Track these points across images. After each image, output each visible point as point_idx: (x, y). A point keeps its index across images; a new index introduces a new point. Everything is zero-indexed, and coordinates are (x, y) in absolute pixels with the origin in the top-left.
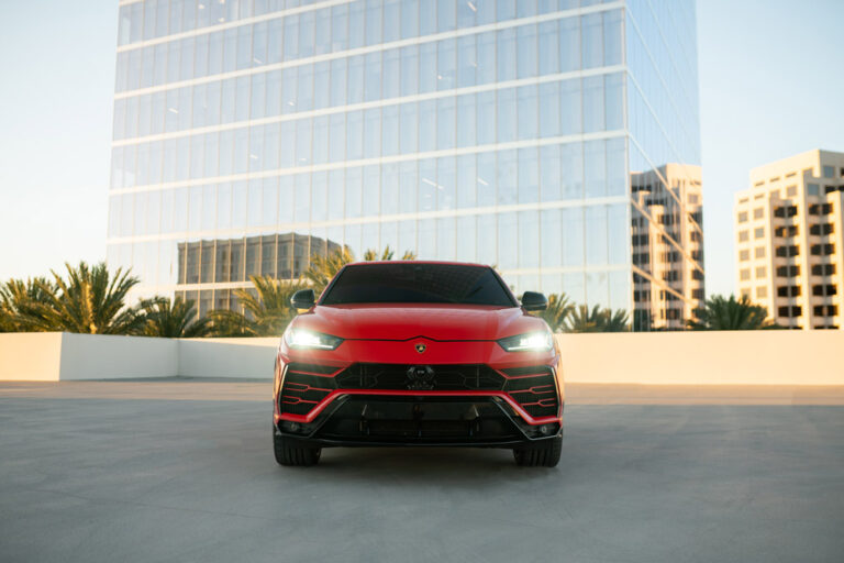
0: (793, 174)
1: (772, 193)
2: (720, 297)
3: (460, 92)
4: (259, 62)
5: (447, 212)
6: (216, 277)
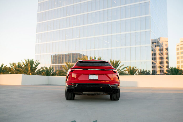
2: (172, 67)
3: (113, 21)
4: (68, 15)
5: (109, 48)
6: (58, 63)
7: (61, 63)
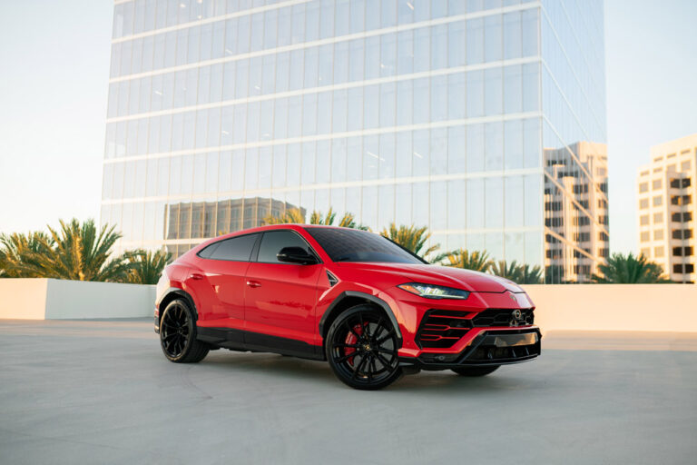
0: (687, 151)
1: (669, 167)
2: (621, 256)
3: (400, 78)
4: (230, 52)
5: (387, 181)
6: (192, 234)
7: (201, 237)
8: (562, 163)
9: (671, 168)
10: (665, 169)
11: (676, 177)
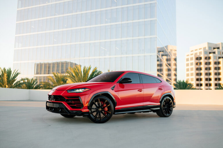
0: (201, 49)
1: (195, 54)
2: (180, 81)
3: (112, 24)
4: (57, 14)
5: (107, 56)
6: (44, 73)
7: (47, 74)
8: (163, 52)
9: (196, 54)
10: (194, 54)
11: (197, 57)
